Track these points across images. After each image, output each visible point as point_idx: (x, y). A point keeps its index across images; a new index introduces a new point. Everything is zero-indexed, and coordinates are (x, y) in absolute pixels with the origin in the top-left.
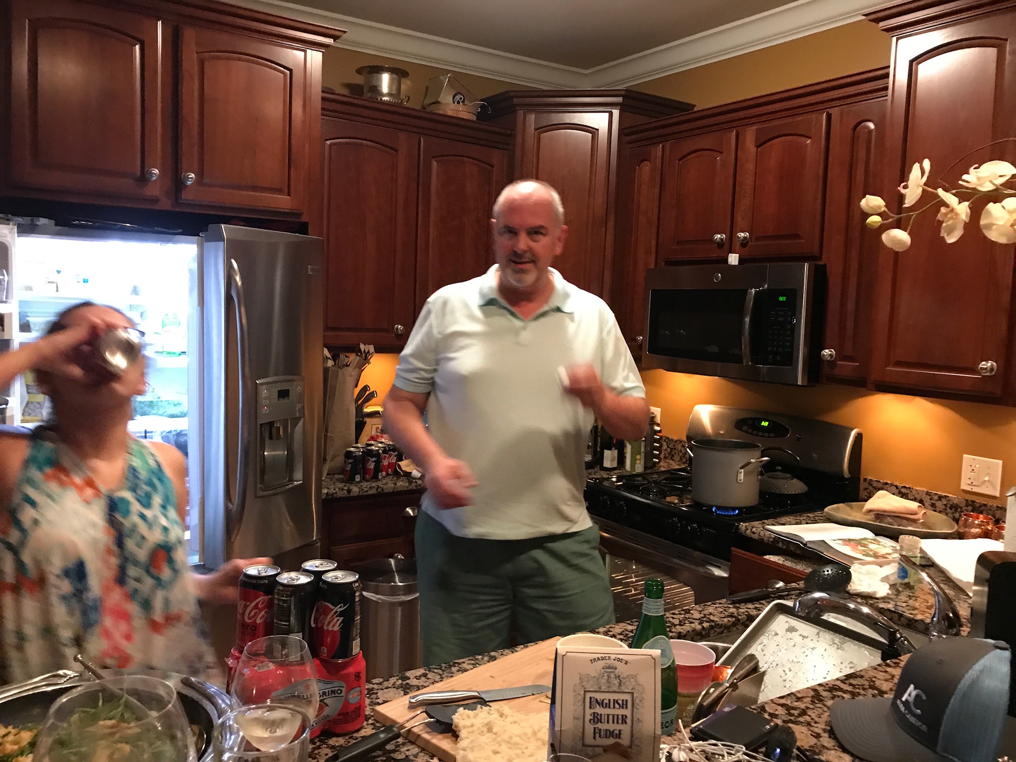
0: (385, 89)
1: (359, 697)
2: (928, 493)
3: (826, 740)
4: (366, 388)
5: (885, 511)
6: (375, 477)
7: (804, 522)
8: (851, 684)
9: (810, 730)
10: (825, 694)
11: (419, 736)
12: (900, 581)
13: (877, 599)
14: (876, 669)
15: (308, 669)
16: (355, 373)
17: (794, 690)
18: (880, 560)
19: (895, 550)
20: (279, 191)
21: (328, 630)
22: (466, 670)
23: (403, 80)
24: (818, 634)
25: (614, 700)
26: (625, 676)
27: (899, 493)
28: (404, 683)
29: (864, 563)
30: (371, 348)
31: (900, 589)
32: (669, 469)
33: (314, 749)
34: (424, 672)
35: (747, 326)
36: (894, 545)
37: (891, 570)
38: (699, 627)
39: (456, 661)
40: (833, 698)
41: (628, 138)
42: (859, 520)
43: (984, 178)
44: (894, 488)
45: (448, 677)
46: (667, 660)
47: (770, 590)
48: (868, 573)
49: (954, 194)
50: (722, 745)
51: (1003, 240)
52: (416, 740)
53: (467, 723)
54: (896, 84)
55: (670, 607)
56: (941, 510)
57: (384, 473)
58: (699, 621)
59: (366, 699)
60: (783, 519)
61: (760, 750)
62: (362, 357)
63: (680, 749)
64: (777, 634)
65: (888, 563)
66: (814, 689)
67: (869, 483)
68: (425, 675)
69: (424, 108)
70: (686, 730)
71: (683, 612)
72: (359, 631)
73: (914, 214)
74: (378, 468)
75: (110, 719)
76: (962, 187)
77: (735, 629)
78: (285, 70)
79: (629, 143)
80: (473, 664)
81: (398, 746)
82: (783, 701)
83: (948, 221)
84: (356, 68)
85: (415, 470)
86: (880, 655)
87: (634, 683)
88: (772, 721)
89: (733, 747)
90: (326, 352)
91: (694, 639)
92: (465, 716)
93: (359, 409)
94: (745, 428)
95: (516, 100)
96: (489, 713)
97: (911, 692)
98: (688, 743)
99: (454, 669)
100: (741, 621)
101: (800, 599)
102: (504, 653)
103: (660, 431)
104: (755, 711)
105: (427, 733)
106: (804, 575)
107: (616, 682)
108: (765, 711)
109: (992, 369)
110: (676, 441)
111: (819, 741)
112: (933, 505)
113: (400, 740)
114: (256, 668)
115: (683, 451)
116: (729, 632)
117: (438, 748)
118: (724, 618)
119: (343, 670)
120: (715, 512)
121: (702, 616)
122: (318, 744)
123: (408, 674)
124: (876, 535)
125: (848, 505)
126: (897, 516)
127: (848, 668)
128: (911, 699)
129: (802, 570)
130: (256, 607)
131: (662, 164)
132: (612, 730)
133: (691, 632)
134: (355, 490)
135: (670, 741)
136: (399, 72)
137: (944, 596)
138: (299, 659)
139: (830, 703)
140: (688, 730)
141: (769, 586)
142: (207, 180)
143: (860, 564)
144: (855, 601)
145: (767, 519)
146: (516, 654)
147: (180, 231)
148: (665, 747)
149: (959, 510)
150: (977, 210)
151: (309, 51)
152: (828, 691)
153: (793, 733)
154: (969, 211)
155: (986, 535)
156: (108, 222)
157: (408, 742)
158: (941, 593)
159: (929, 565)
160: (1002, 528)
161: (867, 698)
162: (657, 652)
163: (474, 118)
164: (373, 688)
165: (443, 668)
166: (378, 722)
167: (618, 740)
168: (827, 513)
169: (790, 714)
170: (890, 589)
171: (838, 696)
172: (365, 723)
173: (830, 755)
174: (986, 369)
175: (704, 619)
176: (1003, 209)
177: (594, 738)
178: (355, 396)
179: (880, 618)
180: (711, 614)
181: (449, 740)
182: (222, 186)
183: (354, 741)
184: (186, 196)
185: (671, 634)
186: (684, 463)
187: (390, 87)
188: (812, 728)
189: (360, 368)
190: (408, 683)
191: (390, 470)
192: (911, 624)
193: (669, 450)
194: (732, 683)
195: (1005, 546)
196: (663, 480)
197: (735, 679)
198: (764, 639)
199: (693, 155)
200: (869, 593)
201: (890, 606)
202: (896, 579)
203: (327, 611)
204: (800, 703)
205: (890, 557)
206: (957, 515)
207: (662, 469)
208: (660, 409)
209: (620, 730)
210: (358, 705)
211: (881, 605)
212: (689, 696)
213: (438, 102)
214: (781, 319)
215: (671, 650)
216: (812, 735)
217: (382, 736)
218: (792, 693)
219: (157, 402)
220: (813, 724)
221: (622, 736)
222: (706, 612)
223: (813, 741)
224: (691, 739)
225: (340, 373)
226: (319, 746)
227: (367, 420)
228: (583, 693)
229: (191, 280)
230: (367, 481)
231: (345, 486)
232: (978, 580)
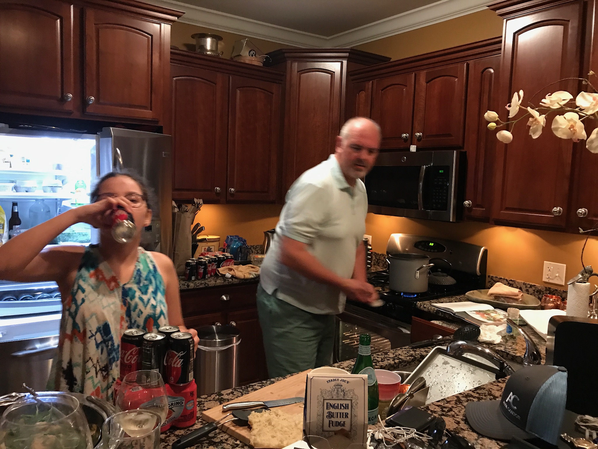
0: (208, 47)
1: (193, 406)
2: (524, 284)
3: (463, 425)
4: (198, 225)
5: (500, 294)
6: (204, 278)
7: (454, 301)
8: (477, 393)
9: (454, 420)
10: (463, 399)
11: (228, 428)
12: (508, 334)
13: (495, 344)
14: (492, 384)
15: (162, 390)
16: (191, 216)
17: (446, 397)
18: (497, 322)
19: (505, 316)
20: (145, 108)
21: (174, 366)
22: (256, 390)
23: (219, 42)
24: (461, 365)
25: (341, 404)
26: (347, 390)
27: (508, 284)
28: (220, 397)
29: (488, 324)
30: (201, 201)
31: (508, 339)
32: (376, 271)
33: (166, 437)
34: (232, 391)
35: (421, 187)
36: (505, 314)
37: (502, 328)
38: (393, 362)
39: (251, 384)
40: (467, 401)
41: (352, 77)
42: (485, 300)
43: (554, 101)
44: (505, 281)
45: (246, 393)
46: (373, 381)
47: (434, 340)
48: (490, 330)
49: (537, 111)
50: (404, 429)
51: (564, 137)
52: (227, 431)
53: (257, 420)
54: (506, 46)
55: (376, 351)
56: (532, 293)
57: (209, 275)
58: (393, 359)
59: (197, 407)
60: (442, 300)
61: (425, 432)
62: (196, 206)
63: (379, 432)
64: (437, 366)
65: (501, 324)
66: (457, 397)
67: (491, 278)
68: (232, 393)
69: (232, 58)
70: (383, 421)
71: (384, 354)
72: (192, 367)
73: (515, 122)
74: (205, 272)
75: (43, 421)
76: (542, 106)
77: (413, 363)
78: (148, 35)
79: (353, 80)
80: (260, 386)
81: (216, 434)
82: (439, 403)
83: (533, 126)
84: (191, 34)
85: (227, 273)
86: (495, 376)
87: (352, 394)
88: (432, 415)
89: (409, 430)
90: (174, 203)
91: (390, 370)
92: (255, 416)
93: (194, 237)
94: (420, 247)
95: (286, 55)
96: (269, 414)
97: (511, 397)
98: (384, 428)
99: (249, 389)
100: (417, 359)
101: (450, 345)
102: (279, 379)
103: (371, 249)
104: (423, 410)
105: (233, 426)
106: (453, 332)
107: (342, 394)
108: (429, 409)
109: (560, 212)
110: (381, 255)
111: (459, 425)
112: (527, 291)
113: (217, 431)
114: (131, 390)
115: (385, 261)
116: (410, 365)
117: (240, 435)
118: (407, 357)
119: (184, 390)
120: (403, 296)
121: (395, 356)
122: (168, 434)
123: (223, 392)
124: (495, 308)
125: (479, 291)
126: (507, 297)
127: (478, 384)
128: (511, 401)
129: (452, 329)
130: (131, 354)
131: (372, 92)
132: (339, 422)
133: (388, 365)
134: (192, 285)
135: (374, 427)
136: (217, 37)
137: (531, 342)
138: (157, 384)
139: (465, 404)
140: (384, 421)
141: (434, 338)
142: (101, 101)
143: (485, 325)
144: (481, 346)
145: (433, 300)
146: (286, 380)
147: (85, 131)
148: (370, 431)
149: (542, 293)
150: (550, 120)
151: (162, 24)
152: (465, 397)
153: (444, 421)
154: (545, 120)
155: (557, 307)
156: (41, 126)
157: (222, 432)
158: (530, 341)
159: (524, 324)
160: (566, 303)
161: (486, 401)
162: (366, 376)
163: (261, 65)
164: (202, 401)
165: (243, 389)
166: (204, 421)
167: (343, 427)
168: (467, 296)
169: (443, 411)
170: (502, 339)
171: (470, 400)
172: (196, 422)
173: (465, 434)
174: (556, 212)
175: (396, 358)
176: (564, 119)
177: (329, 426)
178: (192, 230)
179: (496, 355)
180: (399, 355)
181: (246, 430)
182: (111, 105)
183: (190, 432)
184: (89, 110)
185: (376, 367)
186: (385, 267)
187: (211, 46)
188: (455, 419)
189: (195, 213)
190: (222, 398)
191: (212, 273)
192: (514, 359)
193: (376, 260)
194: (410, 394)
195: (567, 313)
196: (373, 277)
197: (412, 391)
198: (430, 369)
199: (389, 88)
200: (490, 341)
201: (502, 349)
202: (505, 333)
203: (173, 356)
204: (449, 404)
205: (502, 321)
206: (540, 296)
207: (373, 271)
208: (371, 236)
209: (344, 422)
210: (193, 411)
211: (497, 348)
212: (386, 402)
213: (241, 55)
214: (440, 183)
215: (375, 376)
216: (455, 422)
217: (206, 428)
218: (445, 399)
219: (73, 233)
220: (456, 416)
221: (345, 425)
222: (397, 354)
223: (456, 426)
224: (386, 426)
225: (182, 216)
226: (170, 435)
227: (199, 244)
228: (322, 400)
229: (92, 160)
230: (199, 280)
231: (186, 283)
232: (549, 333)
